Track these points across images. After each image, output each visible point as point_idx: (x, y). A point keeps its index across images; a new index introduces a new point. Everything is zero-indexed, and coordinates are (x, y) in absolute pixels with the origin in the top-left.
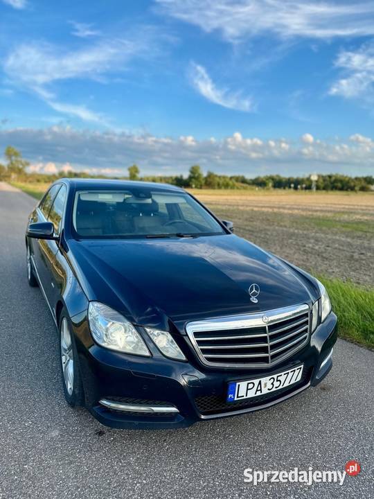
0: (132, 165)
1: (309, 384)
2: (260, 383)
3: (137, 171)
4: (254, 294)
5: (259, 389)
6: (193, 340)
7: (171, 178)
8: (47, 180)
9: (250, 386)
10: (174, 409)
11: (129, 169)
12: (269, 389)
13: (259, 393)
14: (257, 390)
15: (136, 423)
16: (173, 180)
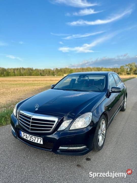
1: (51, 150)
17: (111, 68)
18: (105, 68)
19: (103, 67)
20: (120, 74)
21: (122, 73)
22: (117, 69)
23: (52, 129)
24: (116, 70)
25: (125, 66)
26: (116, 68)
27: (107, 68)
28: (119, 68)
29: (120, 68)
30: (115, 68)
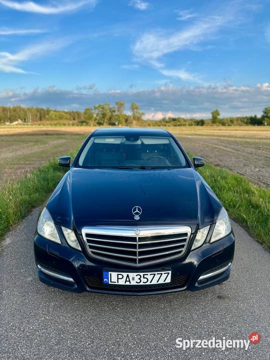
0: (215, 110)
1: (185, 288)
2: (128, 276)
3: (218, 114)
4: (137, 214)
5: (128, 280)
6: (85, 238)
7: (246, 117)
8: (154, 124)
9: (120, 277)
10: (71, 280)
11: (212, 113)
12: (137, 282)
13: (128, 283)
14: (126, 281)
15: (52, 282)
16: (247, 120)
17: (66, 110)
18: (53, 109)
19: (51, 109)
20: (84, 124)
21: (88, 121)
22: (78, 114)
23: (184, 249)
24: (76, 115)
25: (93, 108)
26: (76, 112)
27: (57, 110)
28: (82, 111)
29: (85, 113)
30: (73, 112)
